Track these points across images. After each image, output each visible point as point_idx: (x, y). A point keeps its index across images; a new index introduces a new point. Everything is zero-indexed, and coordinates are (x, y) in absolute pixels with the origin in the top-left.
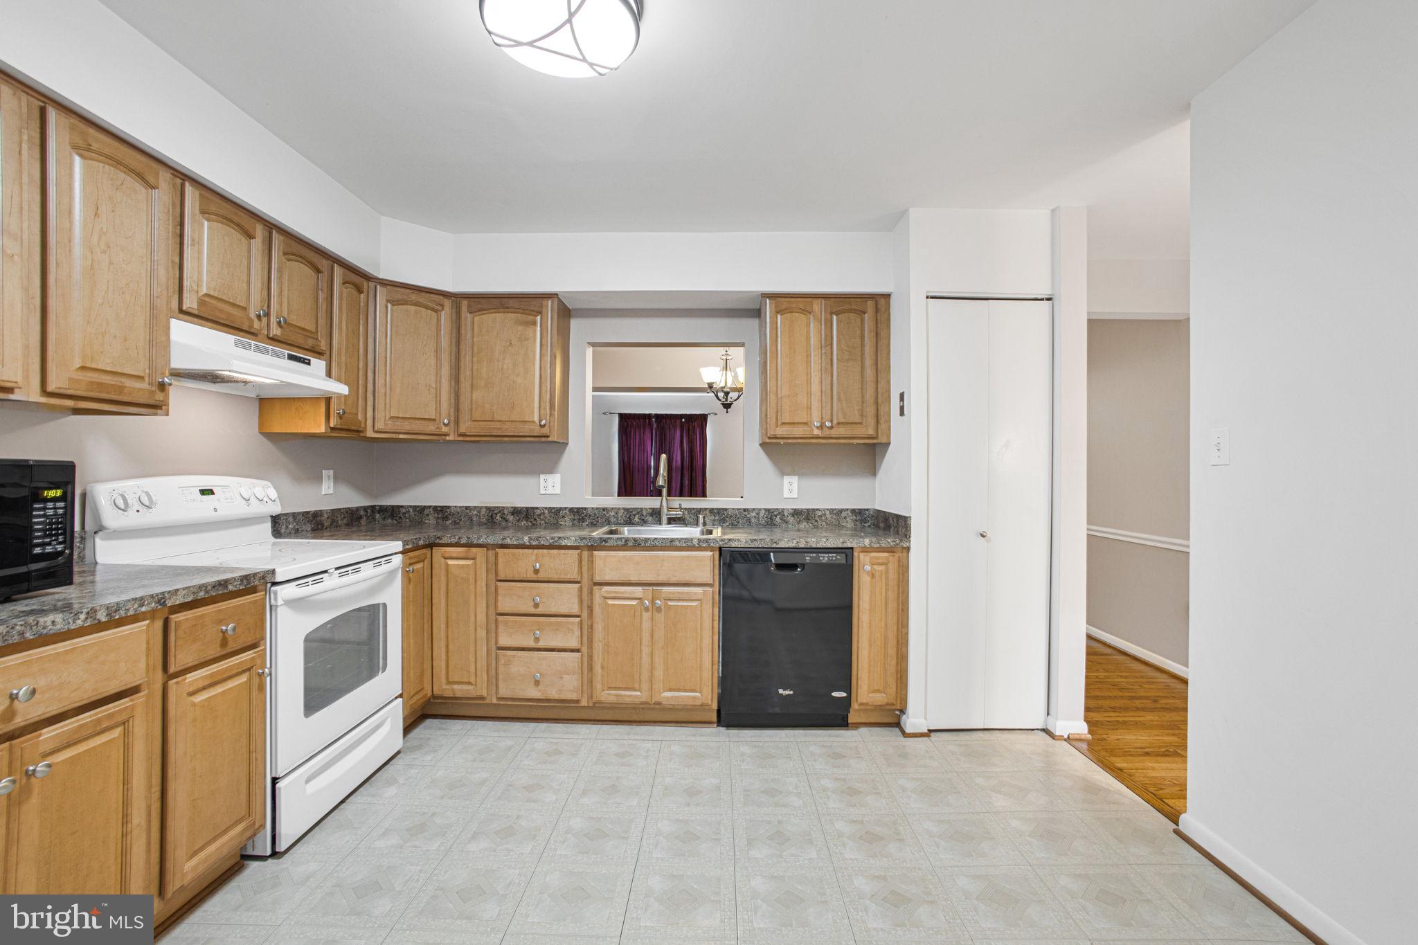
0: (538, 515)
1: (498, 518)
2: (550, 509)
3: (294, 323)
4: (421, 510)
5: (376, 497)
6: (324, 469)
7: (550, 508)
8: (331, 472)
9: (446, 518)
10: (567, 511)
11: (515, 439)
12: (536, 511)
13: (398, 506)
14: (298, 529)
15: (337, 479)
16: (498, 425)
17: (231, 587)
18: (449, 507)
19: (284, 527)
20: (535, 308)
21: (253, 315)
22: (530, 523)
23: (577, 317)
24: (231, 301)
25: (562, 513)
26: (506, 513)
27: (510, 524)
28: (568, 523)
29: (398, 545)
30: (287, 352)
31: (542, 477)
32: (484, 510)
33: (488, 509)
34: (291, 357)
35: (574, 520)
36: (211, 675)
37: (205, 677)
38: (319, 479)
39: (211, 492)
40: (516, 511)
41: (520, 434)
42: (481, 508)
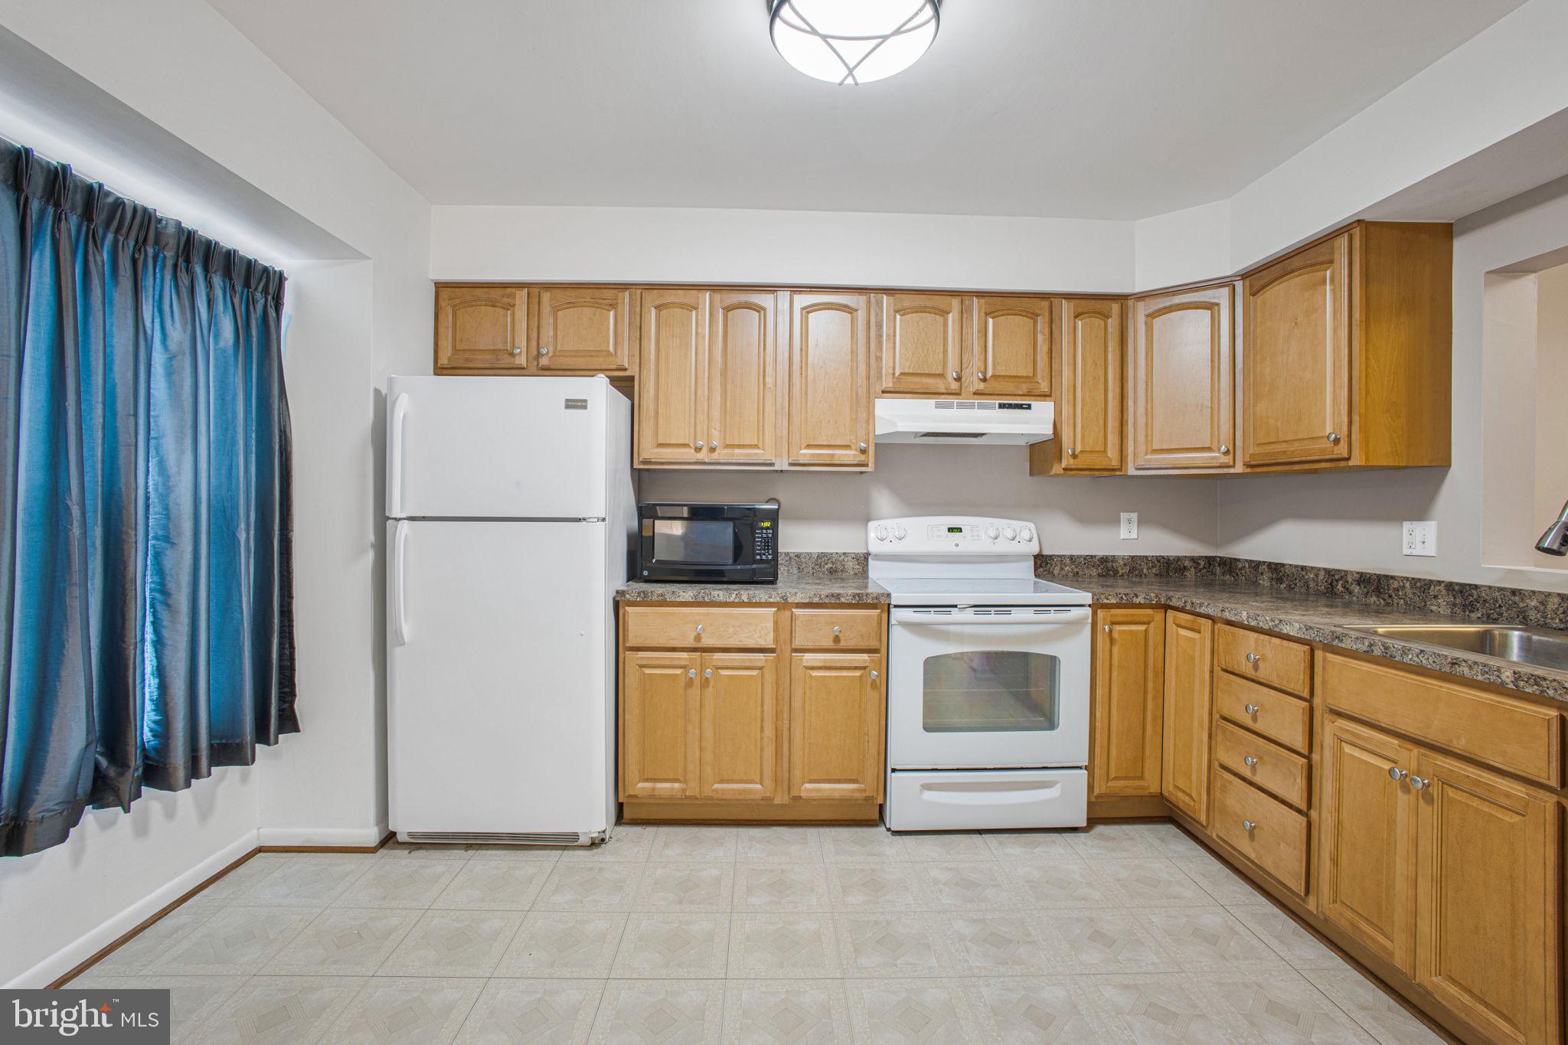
0: (1394, 589)
1: (1339, 587)
2: (1414, 581)
3: (1003, 374)
4: (1256, 565)
5: (1217, 545)
6: (1123, 512)
7: (1413, 579)
8: (1134, 516)
9: (1280, 580)
10: (1442, 588)
11: (1306, 466)
12: (1391, 581)
13: (1235, 559)
14: (1077, 573)
15: (1141, 522)
16: (1283, 447)
17: (843, 600)
18: (1283, 565)
19: (1058, 568)
20: (1324, 258)
21: (950, 379)
22: (1382, 601)
23: (1465, 231)
24: (927, 372)
25: (1433, 590)
26: (1350, 580)
27: (1354, 598)
28: (1445, 610)
29: (1086, 597)
30: (997, 402)
31: (1407, 525)
32: (1322, 573)
33: (1328, 571)
34: (1002, 406)
35: (1455, 605)
36: (825, 660)
37: (820, 660)
38: (1116, 522)
39: (960, 530)
40: (1363, 579)
41: (1309, 458)
42: (1319, 569)
